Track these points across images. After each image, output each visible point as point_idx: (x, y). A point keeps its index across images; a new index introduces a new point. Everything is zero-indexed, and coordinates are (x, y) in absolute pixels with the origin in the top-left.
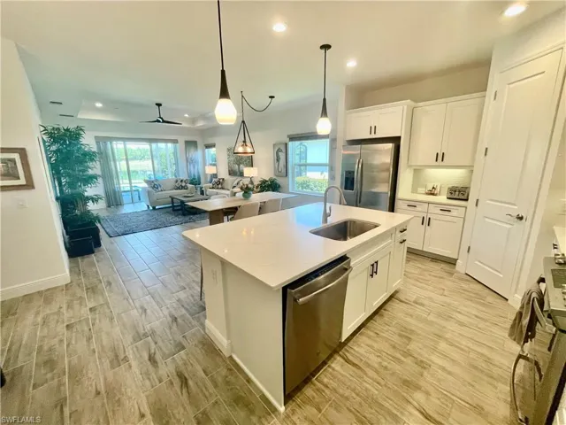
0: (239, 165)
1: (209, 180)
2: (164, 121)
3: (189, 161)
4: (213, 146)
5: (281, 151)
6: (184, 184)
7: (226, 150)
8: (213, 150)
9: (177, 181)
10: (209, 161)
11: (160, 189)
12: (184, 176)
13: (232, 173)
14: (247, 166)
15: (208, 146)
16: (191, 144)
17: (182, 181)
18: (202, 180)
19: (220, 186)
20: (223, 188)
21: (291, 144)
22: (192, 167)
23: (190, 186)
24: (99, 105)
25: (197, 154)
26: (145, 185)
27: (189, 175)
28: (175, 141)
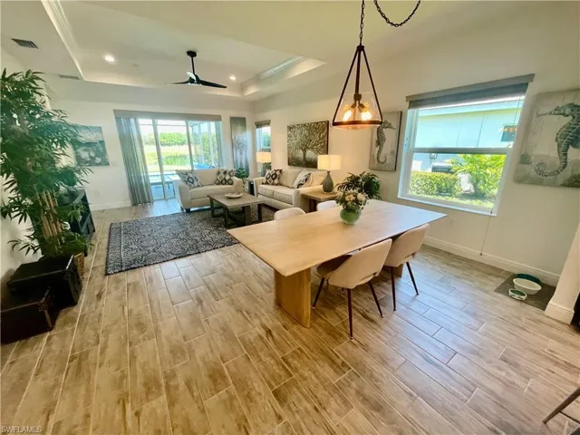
0: (304, 151)
1: (260, 170)
2: (199, 82)
3: (235, 145)
4: (267, 123)
5: (389, 126)
6: (227, 177)
7: (286, 129)
8: (266, 130)
9: (219, 173)
10: (260, 145)
11: (196, 184)
12: (228, 167)
13: (293, 162)
14: (318, 152)
15: (259, 125)
16: (238, 122)
17: (225, 173)
18: (251, 171)
19: (276, 181)
20: (280, 184)
21: (410, 113)
22: (238, 153)
23: (235, 179)
24: (110, 59)
25: (245, 136)
26: (177, 178)
27: (235, 164)
28: (217, 118)
